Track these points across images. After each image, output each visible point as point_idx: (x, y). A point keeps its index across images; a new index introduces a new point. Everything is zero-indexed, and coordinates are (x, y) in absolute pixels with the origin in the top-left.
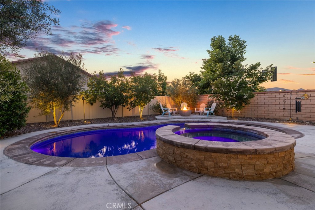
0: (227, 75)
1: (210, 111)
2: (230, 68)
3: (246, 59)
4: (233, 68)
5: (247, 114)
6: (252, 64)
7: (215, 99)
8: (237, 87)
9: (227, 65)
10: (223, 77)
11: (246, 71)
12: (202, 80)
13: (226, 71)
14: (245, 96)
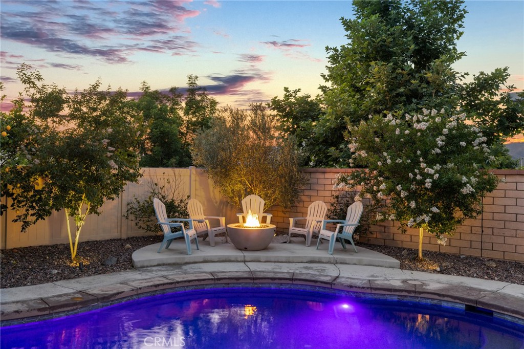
0: (405, 105)
1: (341, 231)
2: (413, 81)
3: (462, 54)
4: (422, 80)
5: (467, 245)
6: (482, 73)
7: (359, 188)
8: (439, 151)
9: (403, 69)
10: (390, 109)
11: (464, 92)
12: (321, 118)
13: (402, 90)
14: (465, 184)
